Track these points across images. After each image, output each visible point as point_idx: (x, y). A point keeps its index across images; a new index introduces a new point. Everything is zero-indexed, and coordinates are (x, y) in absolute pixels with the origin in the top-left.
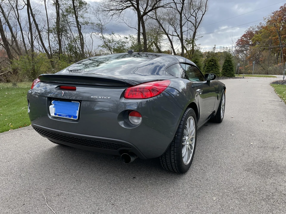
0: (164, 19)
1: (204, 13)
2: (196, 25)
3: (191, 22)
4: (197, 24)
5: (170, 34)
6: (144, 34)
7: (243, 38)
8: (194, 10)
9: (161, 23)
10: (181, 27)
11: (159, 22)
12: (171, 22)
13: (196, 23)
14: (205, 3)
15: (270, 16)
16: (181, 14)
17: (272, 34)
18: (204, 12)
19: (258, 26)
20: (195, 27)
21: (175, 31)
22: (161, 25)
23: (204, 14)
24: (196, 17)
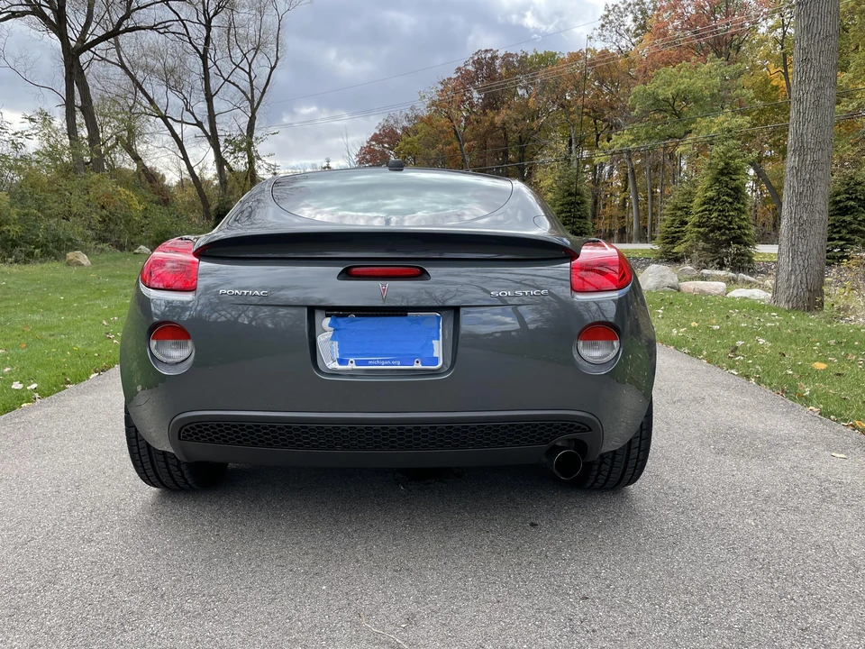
0: (149, 70)
1: (276, 64)
2: (253, 96)
3: (237, 86)
4: (257, 94)
5: (171, 118)
6: (87, 110)
7: (374, 143)
8: (245, 51)
9: (140, 80)
10: (209, 98)
11: (133, 78)
12: (172, 78)
13: (252, 89)
14: (276, 34)
15: (433, 90)
16: (204, 58)
17: (445, 137)
18: (273, 61)
19: (407, 116)
20: (252, 101)
21: (187, 110)
22: (139, 86)
23: (275, 67)
24: (249, 74)
